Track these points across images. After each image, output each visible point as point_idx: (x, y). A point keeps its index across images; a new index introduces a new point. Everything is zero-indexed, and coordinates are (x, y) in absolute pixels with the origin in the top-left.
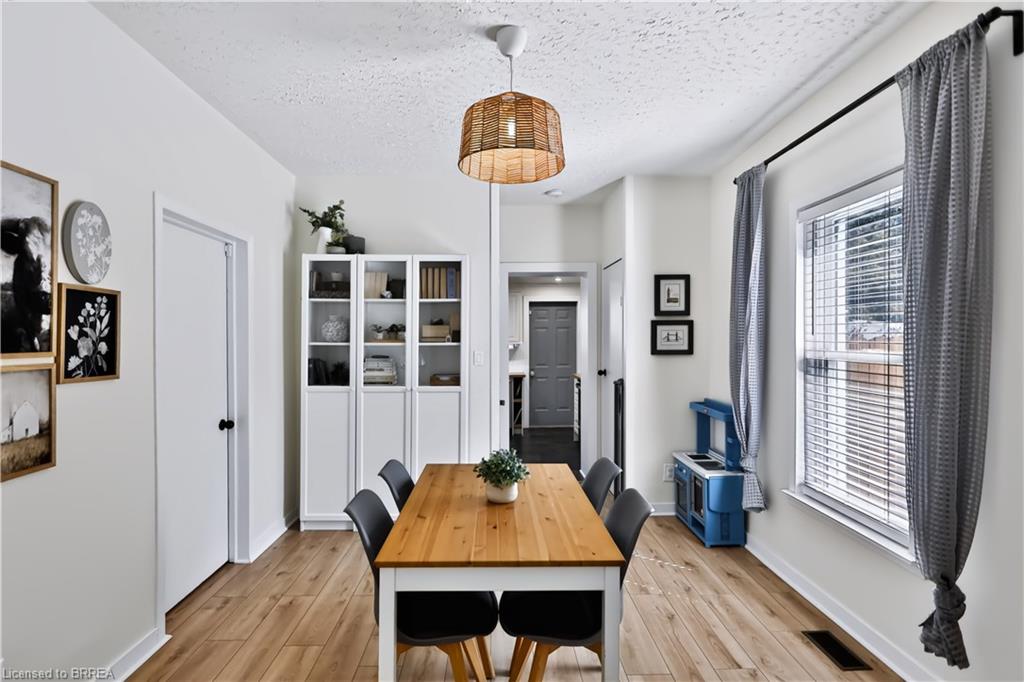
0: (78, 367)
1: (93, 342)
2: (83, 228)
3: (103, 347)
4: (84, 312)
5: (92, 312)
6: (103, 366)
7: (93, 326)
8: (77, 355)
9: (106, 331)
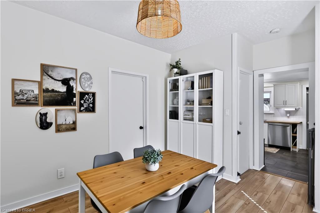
0: (84, 110)
1: (88, 104)
2: (84, 78)
3: (91, 105)
4: (85, 97)
5: (88, 97)
6: (91, 109)
7: (88, 100)
8: (83, 107)
9: (92, 102)
